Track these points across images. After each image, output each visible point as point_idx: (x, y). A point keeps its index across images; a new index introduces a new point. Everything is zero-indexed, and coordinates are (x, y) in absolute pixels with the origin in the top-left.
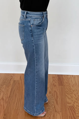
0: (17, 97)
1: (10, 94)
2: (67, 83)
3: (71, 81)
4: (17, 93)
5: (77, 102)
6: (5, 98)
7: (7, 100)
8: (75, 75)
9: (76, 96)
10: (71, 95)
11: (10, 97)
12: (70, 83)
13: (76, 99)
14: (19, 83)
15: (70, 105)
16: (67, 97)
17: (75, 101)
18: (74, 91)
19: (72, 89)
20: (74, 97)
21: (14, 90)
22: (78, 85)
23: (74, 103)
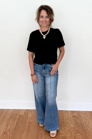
0: (21, 129)
1: (16, 127)
2: (61, 117)
3: (65, 115)
4: (21, 126)
5: (69, 133)
6: (11, 130)
7: (13, 131)
8: (68, 111)
9: (68, 128)
10: (64, 127)
11: (15, 129)
12: (64, 117)
13: (68, 131)
14: (23, 118)
15: (63, 136)
16: (61, 129)
17: (67, 132)
18: (66, 124)
19: (65, 122)
20: (67, 129)
21: (19, 123)
22: (70, 118)
23: (66, 134)
